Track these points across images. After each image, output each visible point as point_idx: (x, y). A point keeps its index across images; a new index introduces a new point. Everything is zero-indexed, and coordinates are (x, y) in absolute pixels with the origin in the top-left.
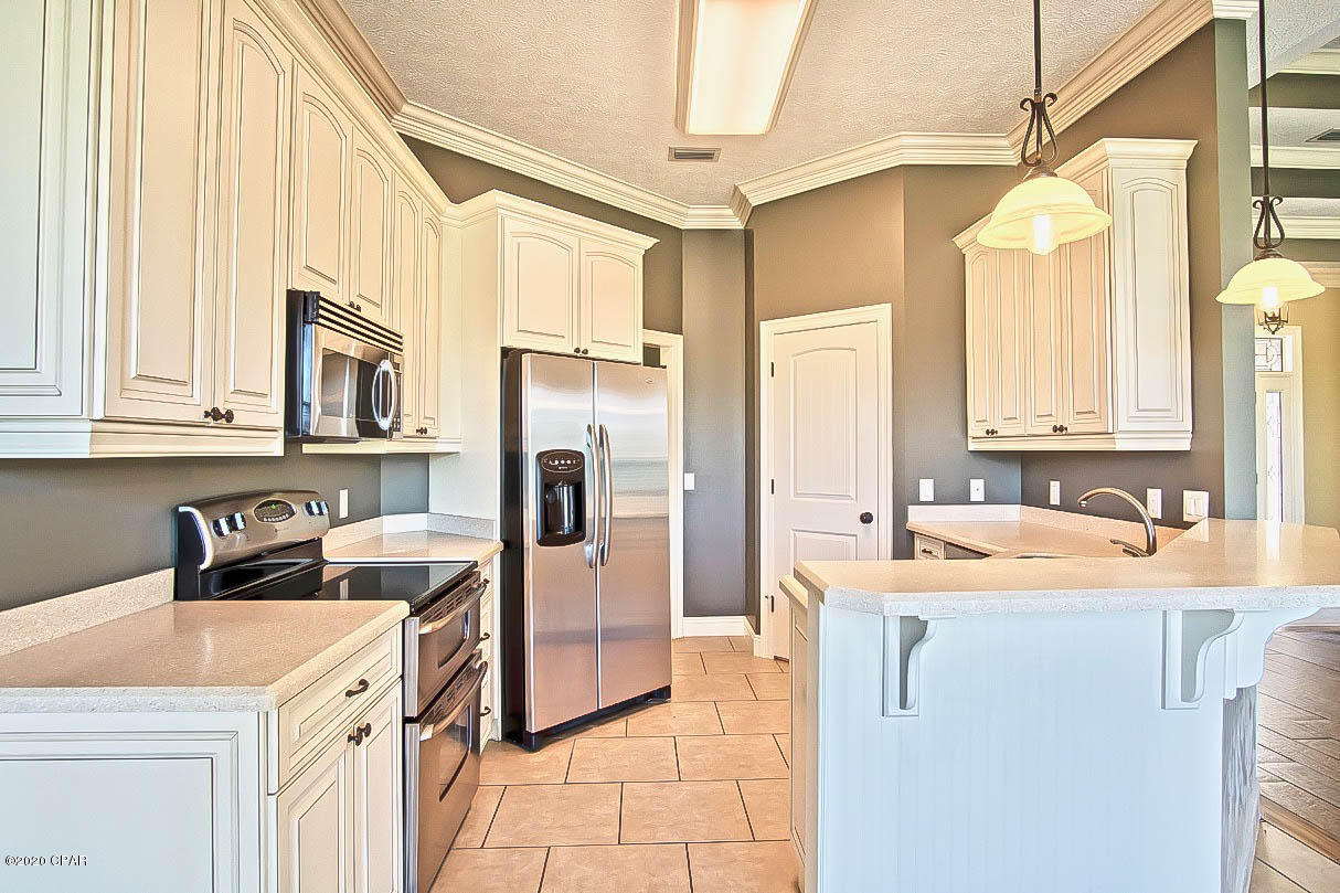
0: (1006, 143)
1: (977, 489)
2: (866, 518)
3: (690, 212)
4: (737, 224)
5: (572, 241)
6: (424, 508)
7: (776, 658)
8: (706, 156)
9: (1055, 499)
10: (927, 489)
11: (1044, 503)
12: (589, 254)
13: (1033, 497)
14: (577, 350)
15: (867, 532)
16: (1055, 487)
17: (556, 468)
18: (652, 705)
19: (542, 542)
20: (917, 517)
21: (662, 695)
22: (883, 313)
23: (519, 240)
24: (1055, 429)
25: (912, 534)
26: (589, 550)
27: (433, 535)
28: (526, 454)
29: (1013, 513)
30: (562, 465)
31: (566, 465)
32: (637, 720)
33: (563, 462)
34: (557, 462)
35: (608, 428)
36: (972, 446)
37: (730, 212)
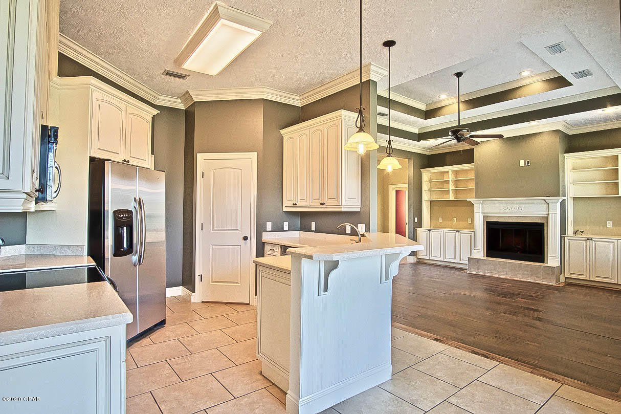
0: (298, 98)
1: (286, 225)
2: (245, 238)
3: (160, 97)
4: (182, 107)
5: (123, 106)
6: (24, 242)
7: (202, 302)
8: (182, 77)
9: (313, 228)
10: (269, 226)
11: (308, 229)
12: (130, 114)
13: (305, 228)
14: (125, 161)
15: (245, 244)
16: (313, 224)
17: (121, 218)
18: (157, 329)
19: (115, 255)
20: (266, 237)
21: (163, 323)
22: (254, 156)
23: (100, 103)
24: (321, 204)
25: (264, 244)
26: (135, 258)
27: (28, 256)
28: (108, 211)
29: (297, 234)
30: (124, 217)
31: (126, 217)
32: (154, 336)
33: (124, 215)
34: (122, 215)
35: (143, 198)
36: (285, 209)
37: (179, 100)
